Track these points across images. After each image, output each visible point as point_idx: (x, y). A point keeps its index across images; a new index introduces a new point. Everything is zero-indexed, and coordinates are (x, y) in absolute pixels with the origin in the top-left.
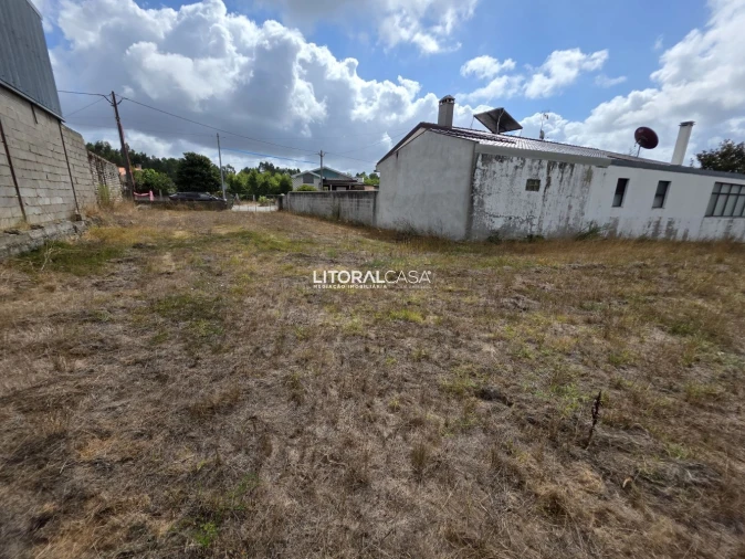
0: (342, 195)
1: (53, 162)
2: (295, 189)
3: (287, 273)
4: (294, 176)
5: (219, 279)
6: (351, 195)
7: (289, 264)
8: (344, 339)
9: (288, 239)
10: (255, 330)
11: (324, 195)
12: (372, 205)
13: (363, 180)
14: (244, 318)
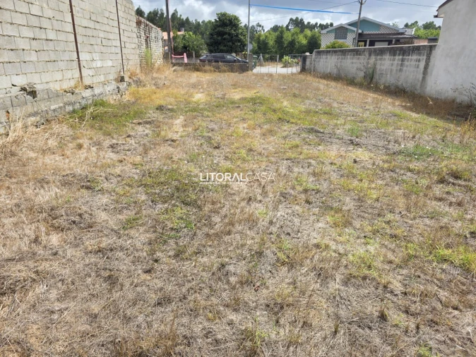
0: (382, 51)
1: (108, 28)
2: (323, 47)
3: (290, 154)
4: (324, 31)
5: (216, 152)
6: (393, 52)
7: (297, 141)
8: (346, 282)
9: (303, 107)
10: (229, 233)
11: (356, 52)
12: (422, 65)
13: (412, 32)
14: (224, 211)
